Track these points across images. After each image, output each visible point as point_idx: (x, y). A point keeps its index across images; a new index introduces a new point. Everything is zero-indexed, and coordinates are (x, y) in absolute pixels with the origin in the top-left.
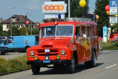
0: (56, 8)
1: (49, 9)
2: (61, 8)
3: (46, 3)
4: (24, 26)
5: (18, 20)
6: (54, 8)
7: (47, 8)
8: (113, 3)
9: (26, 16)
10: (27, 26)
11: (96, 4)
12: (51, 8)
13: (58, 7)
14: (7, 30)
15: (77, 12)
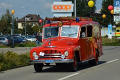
0: (64, 7)
1: (58, 8)
2: (68, 7)
3: (55, 3)
4: (37, 24)
5: (32, 19)
6: (62, 8)
7: (56, 8)
8: (117, 3)
9: (39, 15)
10: (40, 24)
11: (102, 4)
12: (60, 7)
13: (66, 6)
14: (22, 28)
15: (85, 12)
